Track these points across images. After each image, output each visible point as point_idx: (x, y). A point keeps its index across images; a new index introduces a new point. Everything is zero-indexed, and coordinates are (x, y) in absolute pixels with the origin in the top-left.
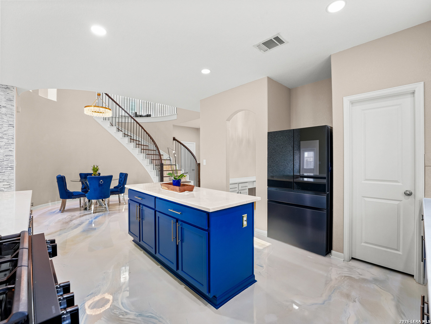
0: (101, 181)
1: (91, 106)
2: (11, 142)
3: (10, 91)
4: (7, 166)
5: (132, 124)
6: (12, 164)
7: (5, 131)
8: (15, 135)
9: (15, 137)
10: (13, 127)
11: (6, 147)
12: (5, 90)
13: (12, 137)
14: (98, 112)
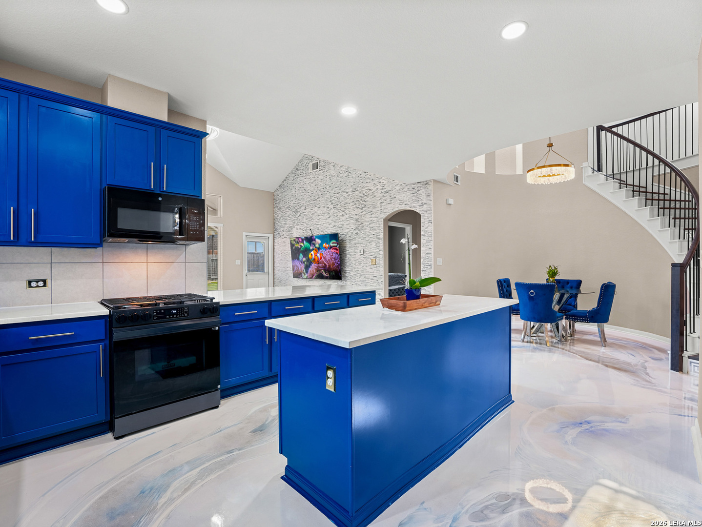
0: (532, 291)
1: (533, 169)
2: (430, 239)
3: (429, 186)
4: (427, 264)
5: (668, 177)
6: (431, 263)
7: (426, 228)
8: (433, 232)
9: (433, 234)
10: (431, 223)
11: (426, 245)
12: (425, 186)
13: (430, 234)
14: (549, 176)
